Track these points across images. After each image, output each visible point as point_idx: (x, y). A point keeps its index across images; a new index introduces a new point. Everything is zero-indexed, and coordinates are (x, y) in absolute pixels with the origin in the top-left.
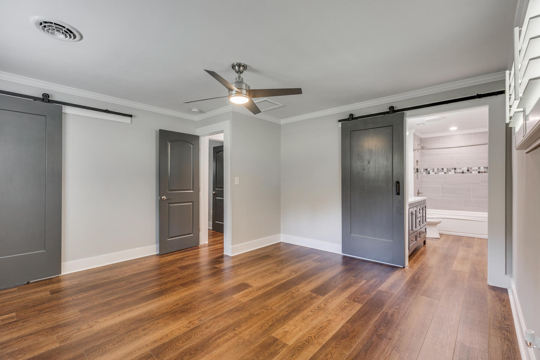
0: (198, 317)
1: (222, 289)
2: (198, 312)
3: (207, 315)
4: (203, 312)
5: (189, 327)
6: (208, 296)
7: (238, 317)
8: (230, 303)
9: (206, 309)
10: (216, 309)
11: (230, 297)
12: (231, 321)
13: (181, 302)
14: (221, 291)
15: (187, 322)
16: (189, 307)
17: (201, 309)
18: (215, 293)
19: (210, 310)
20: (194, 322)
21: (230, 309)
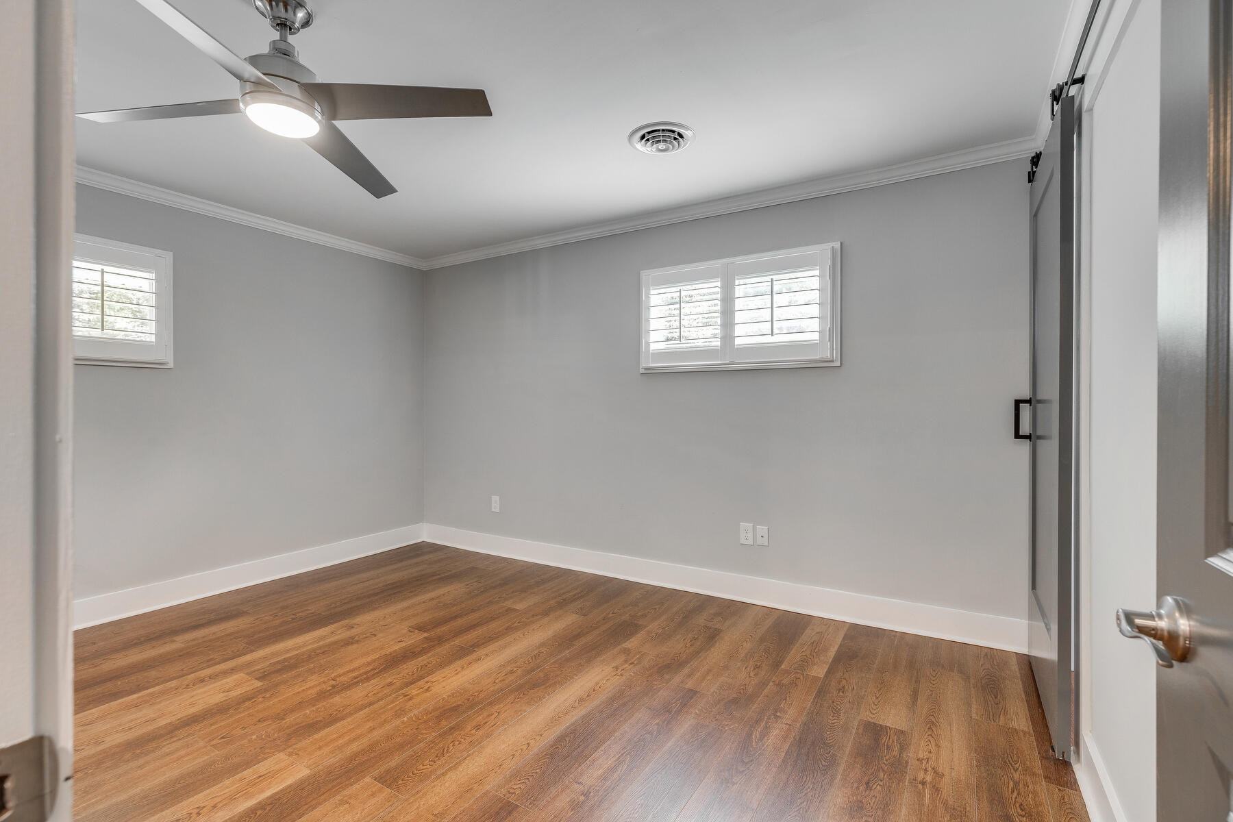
0: (413, 701)
1: (342, 802)
2: (416, 712)
3: (392, 708)
4: (403, 713)
5: (427, 682)
6: (392, 764)
7: (317, 710)
8: (327, 744)
9: (397, 722)
10: (371, 724)
11: (320, 767)
12: (337, 699)
13: (473, 735)
14: (347, 792)
15: (434, 690)
16: (444, 723)
17: (410, 719)
18: (368, 779)
19: (385, 721)
20: (419, 692)
21: (331, 728)
